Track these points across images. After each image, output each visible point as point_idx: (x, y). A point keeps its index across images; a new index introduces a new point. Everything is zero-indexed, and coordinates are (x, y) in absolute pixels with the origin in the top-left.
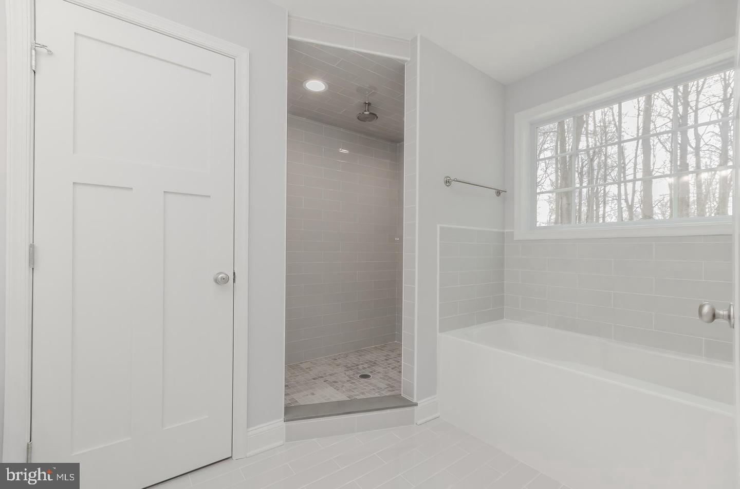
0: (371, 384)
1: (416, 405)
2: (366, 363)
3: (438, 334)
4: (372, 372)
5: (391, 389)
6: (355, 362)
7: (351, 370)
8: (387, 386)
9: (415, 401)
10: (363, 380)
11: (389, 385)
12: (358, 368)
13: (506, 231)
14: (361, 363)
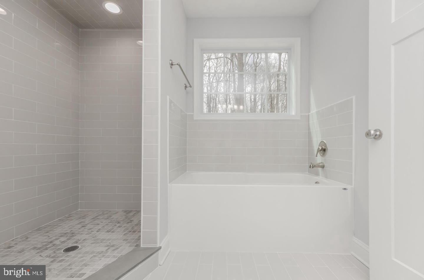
0: (86, 253)
1: (160, 248)
2: (61, 236)
3: (169, 185)
4: (76, 242)
5: (113, 248)
6: (46, 240)
7: (46, 249)
8: (107, 248)
9: (158, 246)
10: (72, 253)
11: (108, 246)
12: (54, 245)
13: (188, 114)
14: (54, 238)
